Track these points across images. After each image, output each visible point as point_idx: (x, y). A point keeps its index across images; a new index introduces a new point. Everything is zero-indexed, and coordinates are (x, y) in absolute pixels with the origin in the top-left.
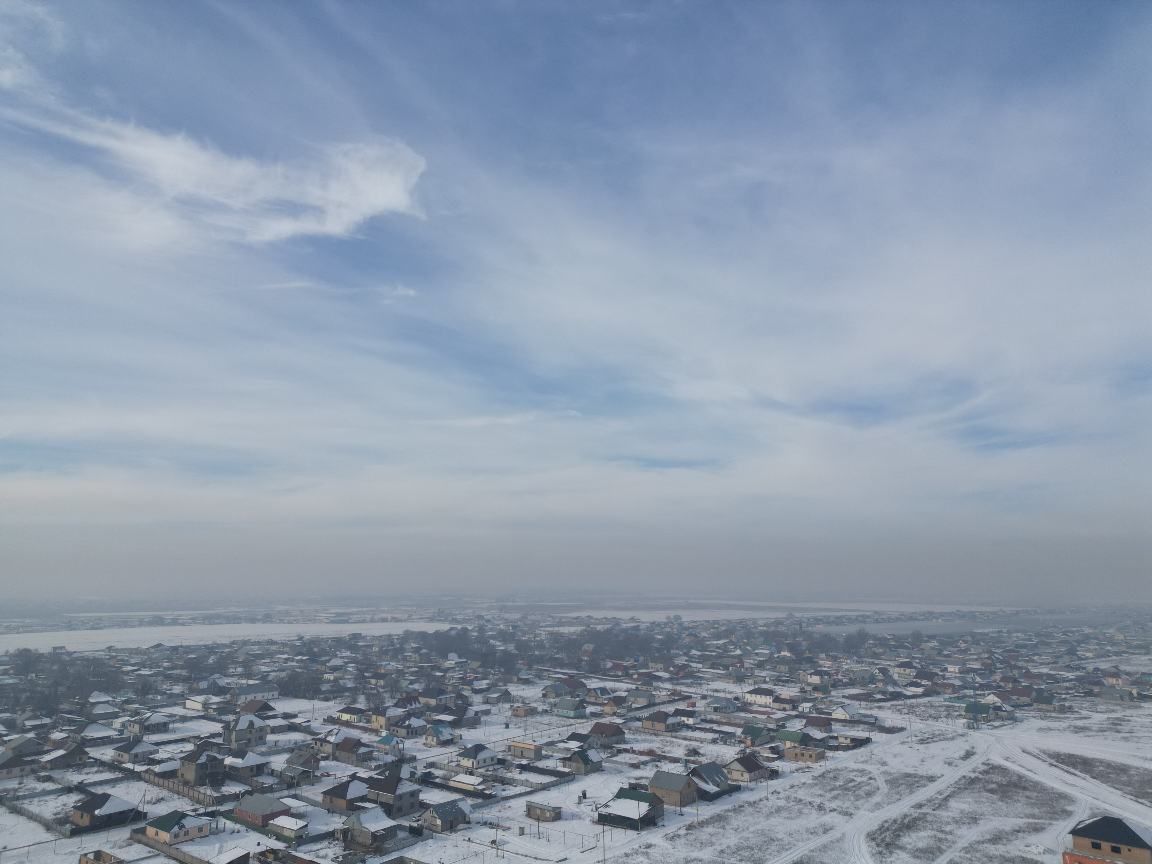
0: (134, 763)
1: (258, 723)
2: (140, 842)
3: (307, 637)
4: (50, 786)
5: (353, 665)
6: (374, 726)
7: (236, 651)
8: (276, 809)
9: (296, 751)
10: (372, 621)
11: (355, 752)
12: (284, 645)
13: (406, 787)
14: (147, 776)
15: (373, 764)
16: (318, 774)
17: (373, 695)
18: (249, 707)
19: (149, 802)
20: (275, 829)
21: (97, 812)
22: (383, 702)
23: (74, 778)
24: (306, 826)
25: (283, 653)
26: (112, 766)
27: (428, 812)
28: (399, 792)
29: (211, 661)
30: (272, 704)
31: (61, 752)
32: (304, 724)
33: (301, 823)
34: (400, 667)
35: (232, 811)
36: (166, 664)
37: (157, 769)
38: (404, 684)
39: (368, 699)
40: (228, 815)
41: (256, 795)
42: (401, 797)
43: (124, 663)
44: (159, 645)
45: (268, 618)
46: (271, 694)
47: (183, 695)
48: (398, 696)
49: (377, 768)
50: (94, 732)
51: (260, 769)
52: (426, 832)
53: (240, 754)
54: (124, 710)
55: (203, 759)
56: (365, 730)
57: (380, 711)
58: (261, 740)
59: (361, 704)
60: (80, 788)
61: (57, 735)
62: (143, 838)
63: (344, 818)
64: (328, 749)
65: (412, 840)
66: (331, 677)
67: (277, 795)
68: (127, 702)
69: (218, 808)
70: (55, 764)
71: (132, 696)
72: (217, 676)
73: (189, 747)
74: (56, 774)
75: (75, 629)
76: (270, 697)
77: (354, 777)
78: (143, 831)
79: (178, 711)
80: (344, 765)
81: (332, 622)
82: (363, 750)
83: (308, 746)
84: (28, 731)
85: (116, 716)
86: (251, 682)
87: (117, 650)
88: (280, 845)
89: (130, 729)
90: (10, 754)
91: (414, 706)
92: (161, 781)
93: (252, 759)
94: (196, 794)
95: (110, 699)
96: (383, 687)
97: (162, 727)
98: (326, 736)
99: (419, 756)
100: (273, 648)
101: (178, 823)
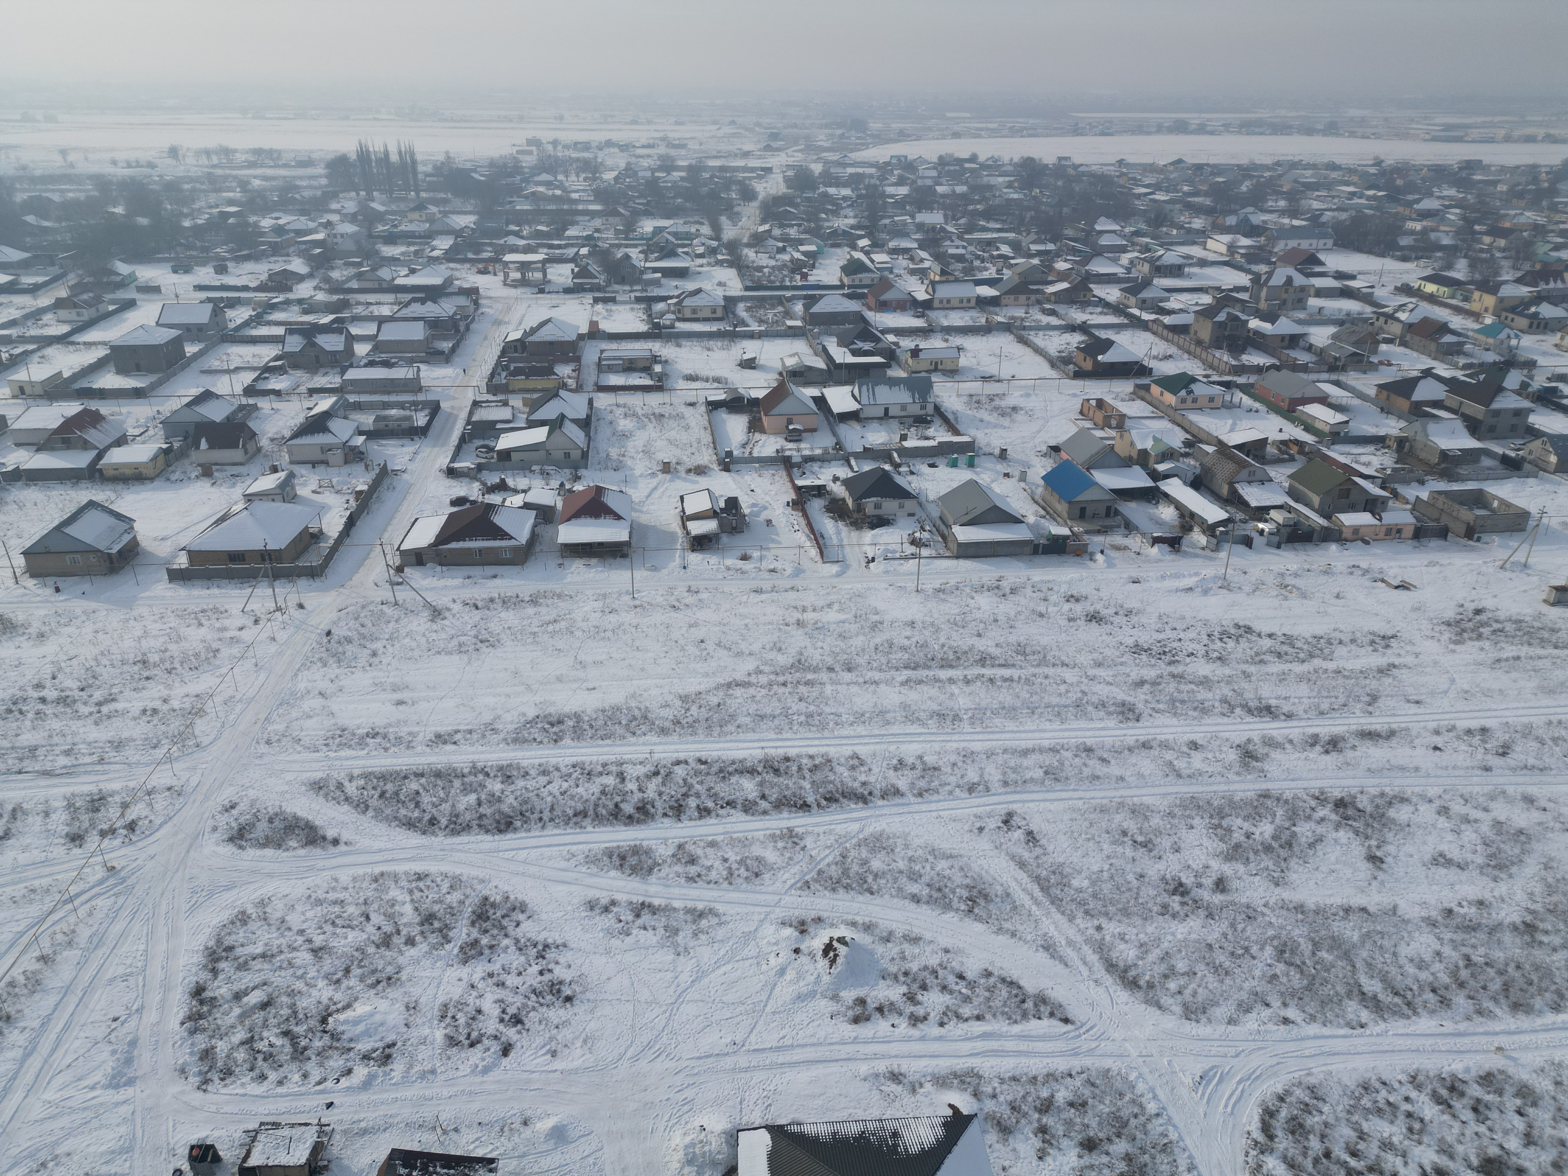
0: (1141, 309)
1: (1299, 280)
2: (1143, 399)
3: (1389, 161)
4: (1054, 321)
5: (1457, 211)
6: (1475, 306)
7: (1280, 176)
8: (1309, 393)
9: (1347, 325)
10: (1508, 139)
11: (1435, 340)
12: (1351, 171)
13: (1508, 402)
14: (1155, 327)
15: (1462, 361)
16: (1375, 359)
17: (1483, 261)
18: (1289, 258)
19: (1155, 357)
20: (1304, 418)
21: (1100, 358)
22: (1497, 273)
23: (1079, 316)
24: (1347, 422)
25: (1347, 184)
26: (1117, 309)
27: (1538, 443)
28: (1495, 406)
29: (1244, 188)
30: (1322, 256)
31: (1064, 285)
32: (1365, 290)
33: (1340, 418)
34: (1541, 220)
35: (1252, 385)
36: (1186, 188)
37: (1167, 320)
38: (1542, 249)
39: (1472, 266)
40: (1246, 389)
41: (1284, 372)
42: (1497, 413)
43: (1136, 182)
44: (1180, 161)
45: (1332, 129)
46: (1322, 242)
47: (1204, 232)
48: (1527, 266)
49: (1465, 367)
50: (1100, 267)
51: (1294, 341)
52: (1527, 467)
53: (1271, 318)
54: (1133, 244)
55: (1222, 317)
56: (1458, 310)
57: (1489, 286)
58: (1300, 303)
59: (1460, 271)
60: (1083, 328)
61: (1061, 265)
62: (1147, 396)
63: (1403, 424)
64: (1396, 329)
65: (1501, 471)
66: (1418, 226)
67: (1313, 376)
68: (1137, 233)
69: (1235, 379)
70: (1059, 298)
71: (1143, 226)
72: (1250, 209)
73: (1207, 299)
74: (1061, 309)
75: (1082, 135)
76: (1321, 246)
77: (1428, 373)
78: (1147, 388)
79: (1196, 251)
80: (1415, 354)
81: (1435, 139)
82: (1448, 338)
83: (1365, 320)
84: (1031, 256)
85: (1123, 249)
86: (1296, 223)
87: (1128, 165)
88: (1308, 438)
89: (1139, 267)
90: (1017, 280)
91: (1552, 285)
92: (1170, 335)
93: (1285, 326)
94: (1210, 358)
95: (1118, 228)
96: (1503, 250)
97: (1176, 271)
98: (1396, 311)
99: (1541, 361)
100: (1334, 175)
101: (1186, 387)
